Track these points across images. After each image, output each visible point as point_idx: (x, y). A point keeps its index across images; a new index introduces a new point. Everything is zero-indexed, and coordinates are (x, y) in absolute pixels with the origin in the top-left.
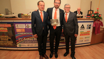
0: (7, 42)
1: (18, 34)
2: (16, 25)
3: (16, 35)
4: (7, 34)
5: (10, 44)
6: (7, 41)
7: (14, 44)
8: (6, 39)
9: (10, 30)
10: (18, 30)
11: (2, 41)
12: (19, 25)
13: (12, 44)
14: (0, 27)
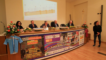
1: (47, 43)
2: (46, 36)
3: (45, 45)
4: (37, 46)
7: (43, 54)
8: (36, 50)
9: (40, 41)
10: (47, 41)
12: (48, 36)
13: (41, 54)
14: (30, 40)
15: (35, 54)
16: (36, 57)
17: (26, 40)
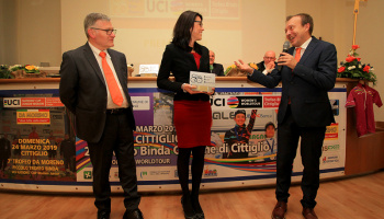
0: (43, 162)
4: (47, 132)
5: (50, 169)
6: (44, 158)
7: (68, 170)
8: (42, 150)
9: (60, 117)
11: (26, 157)
13: (60, 169)
14: (25, 108)
15: (41, 165)
16: (45, 176)
17: (12, 106)
